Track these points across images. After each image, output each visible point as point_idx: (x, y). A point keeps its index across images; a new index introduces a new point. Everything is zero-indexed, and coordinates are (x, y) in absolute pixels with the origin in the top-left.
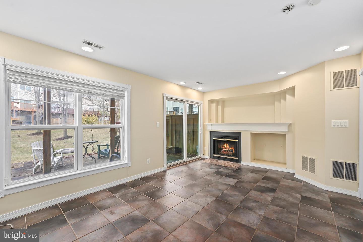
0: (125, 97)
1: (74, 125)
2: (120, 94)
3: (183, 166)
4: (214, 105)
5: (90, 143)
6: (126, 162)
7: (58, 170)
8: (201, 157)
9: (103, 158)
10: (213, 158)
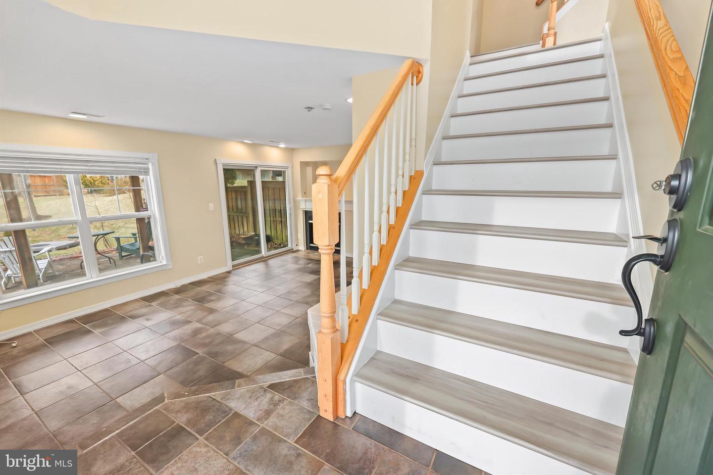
0: (149, 171)
1: (75, 218)
2: (141, 169)
3: (260, 263)
4: (309, 170)
5: (98, 235)
6: (164, 262)
7: (49, 282)
8: (293, 249)
9: (129, 257)
10: (310, 249)
